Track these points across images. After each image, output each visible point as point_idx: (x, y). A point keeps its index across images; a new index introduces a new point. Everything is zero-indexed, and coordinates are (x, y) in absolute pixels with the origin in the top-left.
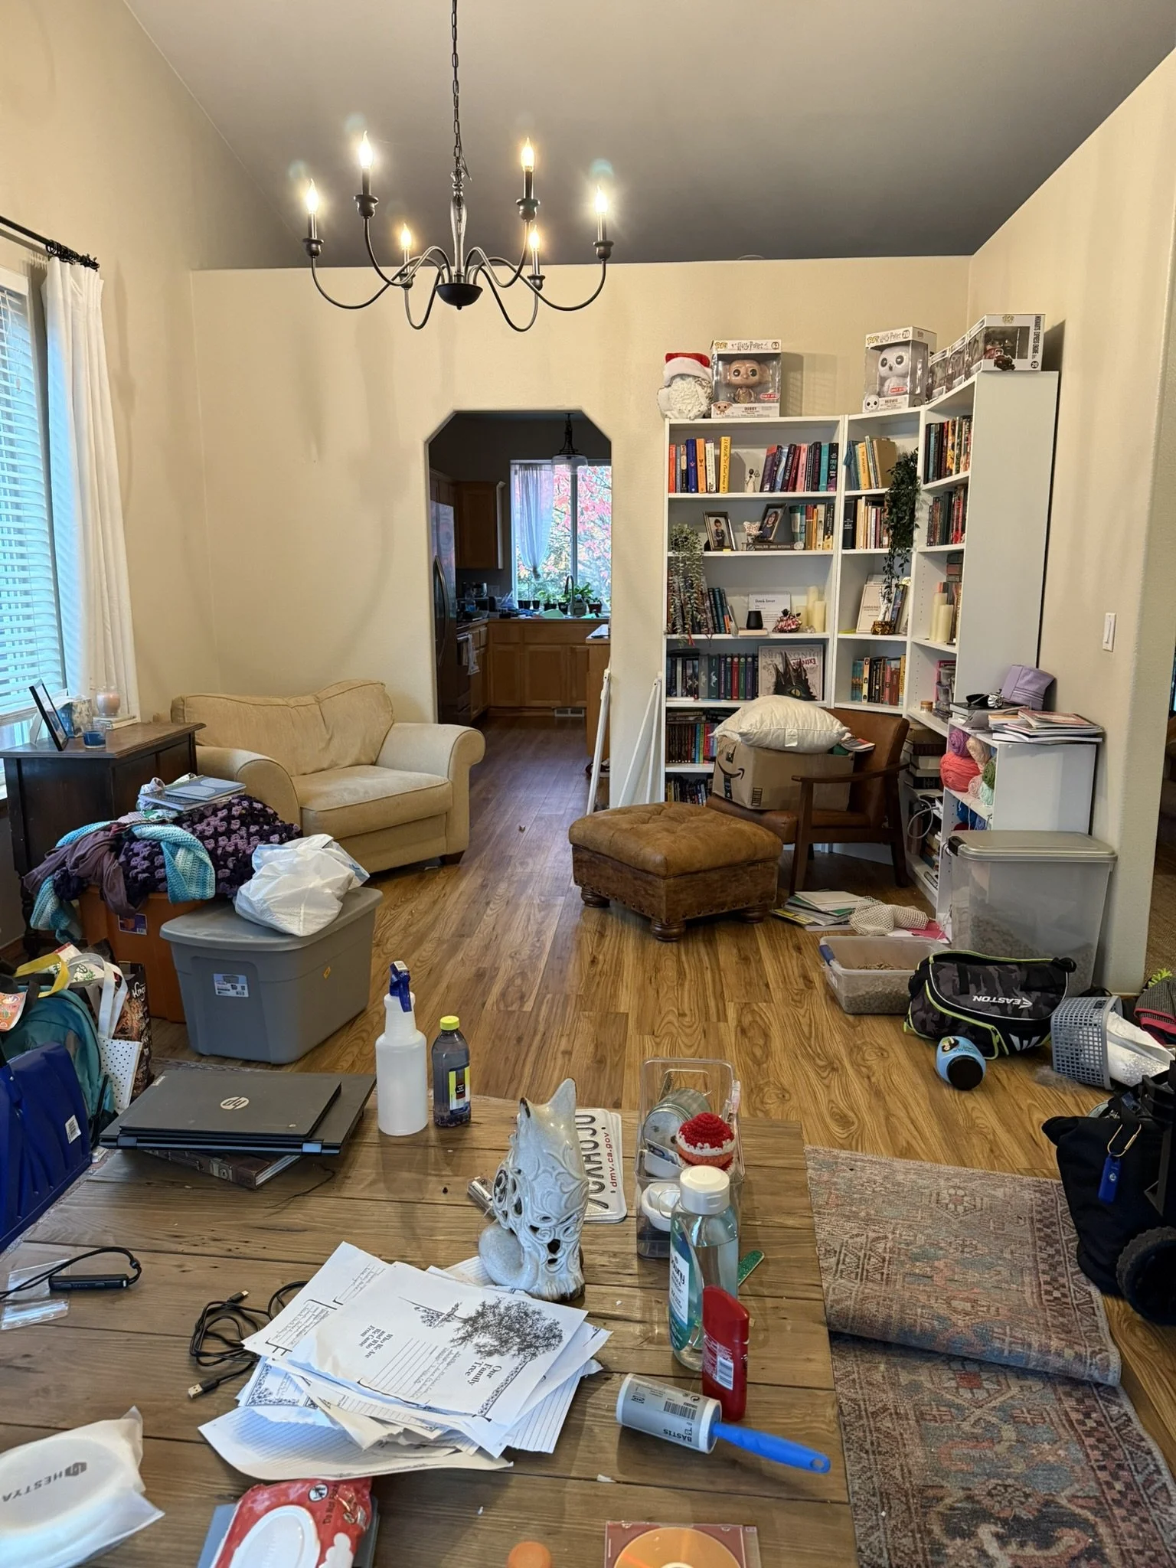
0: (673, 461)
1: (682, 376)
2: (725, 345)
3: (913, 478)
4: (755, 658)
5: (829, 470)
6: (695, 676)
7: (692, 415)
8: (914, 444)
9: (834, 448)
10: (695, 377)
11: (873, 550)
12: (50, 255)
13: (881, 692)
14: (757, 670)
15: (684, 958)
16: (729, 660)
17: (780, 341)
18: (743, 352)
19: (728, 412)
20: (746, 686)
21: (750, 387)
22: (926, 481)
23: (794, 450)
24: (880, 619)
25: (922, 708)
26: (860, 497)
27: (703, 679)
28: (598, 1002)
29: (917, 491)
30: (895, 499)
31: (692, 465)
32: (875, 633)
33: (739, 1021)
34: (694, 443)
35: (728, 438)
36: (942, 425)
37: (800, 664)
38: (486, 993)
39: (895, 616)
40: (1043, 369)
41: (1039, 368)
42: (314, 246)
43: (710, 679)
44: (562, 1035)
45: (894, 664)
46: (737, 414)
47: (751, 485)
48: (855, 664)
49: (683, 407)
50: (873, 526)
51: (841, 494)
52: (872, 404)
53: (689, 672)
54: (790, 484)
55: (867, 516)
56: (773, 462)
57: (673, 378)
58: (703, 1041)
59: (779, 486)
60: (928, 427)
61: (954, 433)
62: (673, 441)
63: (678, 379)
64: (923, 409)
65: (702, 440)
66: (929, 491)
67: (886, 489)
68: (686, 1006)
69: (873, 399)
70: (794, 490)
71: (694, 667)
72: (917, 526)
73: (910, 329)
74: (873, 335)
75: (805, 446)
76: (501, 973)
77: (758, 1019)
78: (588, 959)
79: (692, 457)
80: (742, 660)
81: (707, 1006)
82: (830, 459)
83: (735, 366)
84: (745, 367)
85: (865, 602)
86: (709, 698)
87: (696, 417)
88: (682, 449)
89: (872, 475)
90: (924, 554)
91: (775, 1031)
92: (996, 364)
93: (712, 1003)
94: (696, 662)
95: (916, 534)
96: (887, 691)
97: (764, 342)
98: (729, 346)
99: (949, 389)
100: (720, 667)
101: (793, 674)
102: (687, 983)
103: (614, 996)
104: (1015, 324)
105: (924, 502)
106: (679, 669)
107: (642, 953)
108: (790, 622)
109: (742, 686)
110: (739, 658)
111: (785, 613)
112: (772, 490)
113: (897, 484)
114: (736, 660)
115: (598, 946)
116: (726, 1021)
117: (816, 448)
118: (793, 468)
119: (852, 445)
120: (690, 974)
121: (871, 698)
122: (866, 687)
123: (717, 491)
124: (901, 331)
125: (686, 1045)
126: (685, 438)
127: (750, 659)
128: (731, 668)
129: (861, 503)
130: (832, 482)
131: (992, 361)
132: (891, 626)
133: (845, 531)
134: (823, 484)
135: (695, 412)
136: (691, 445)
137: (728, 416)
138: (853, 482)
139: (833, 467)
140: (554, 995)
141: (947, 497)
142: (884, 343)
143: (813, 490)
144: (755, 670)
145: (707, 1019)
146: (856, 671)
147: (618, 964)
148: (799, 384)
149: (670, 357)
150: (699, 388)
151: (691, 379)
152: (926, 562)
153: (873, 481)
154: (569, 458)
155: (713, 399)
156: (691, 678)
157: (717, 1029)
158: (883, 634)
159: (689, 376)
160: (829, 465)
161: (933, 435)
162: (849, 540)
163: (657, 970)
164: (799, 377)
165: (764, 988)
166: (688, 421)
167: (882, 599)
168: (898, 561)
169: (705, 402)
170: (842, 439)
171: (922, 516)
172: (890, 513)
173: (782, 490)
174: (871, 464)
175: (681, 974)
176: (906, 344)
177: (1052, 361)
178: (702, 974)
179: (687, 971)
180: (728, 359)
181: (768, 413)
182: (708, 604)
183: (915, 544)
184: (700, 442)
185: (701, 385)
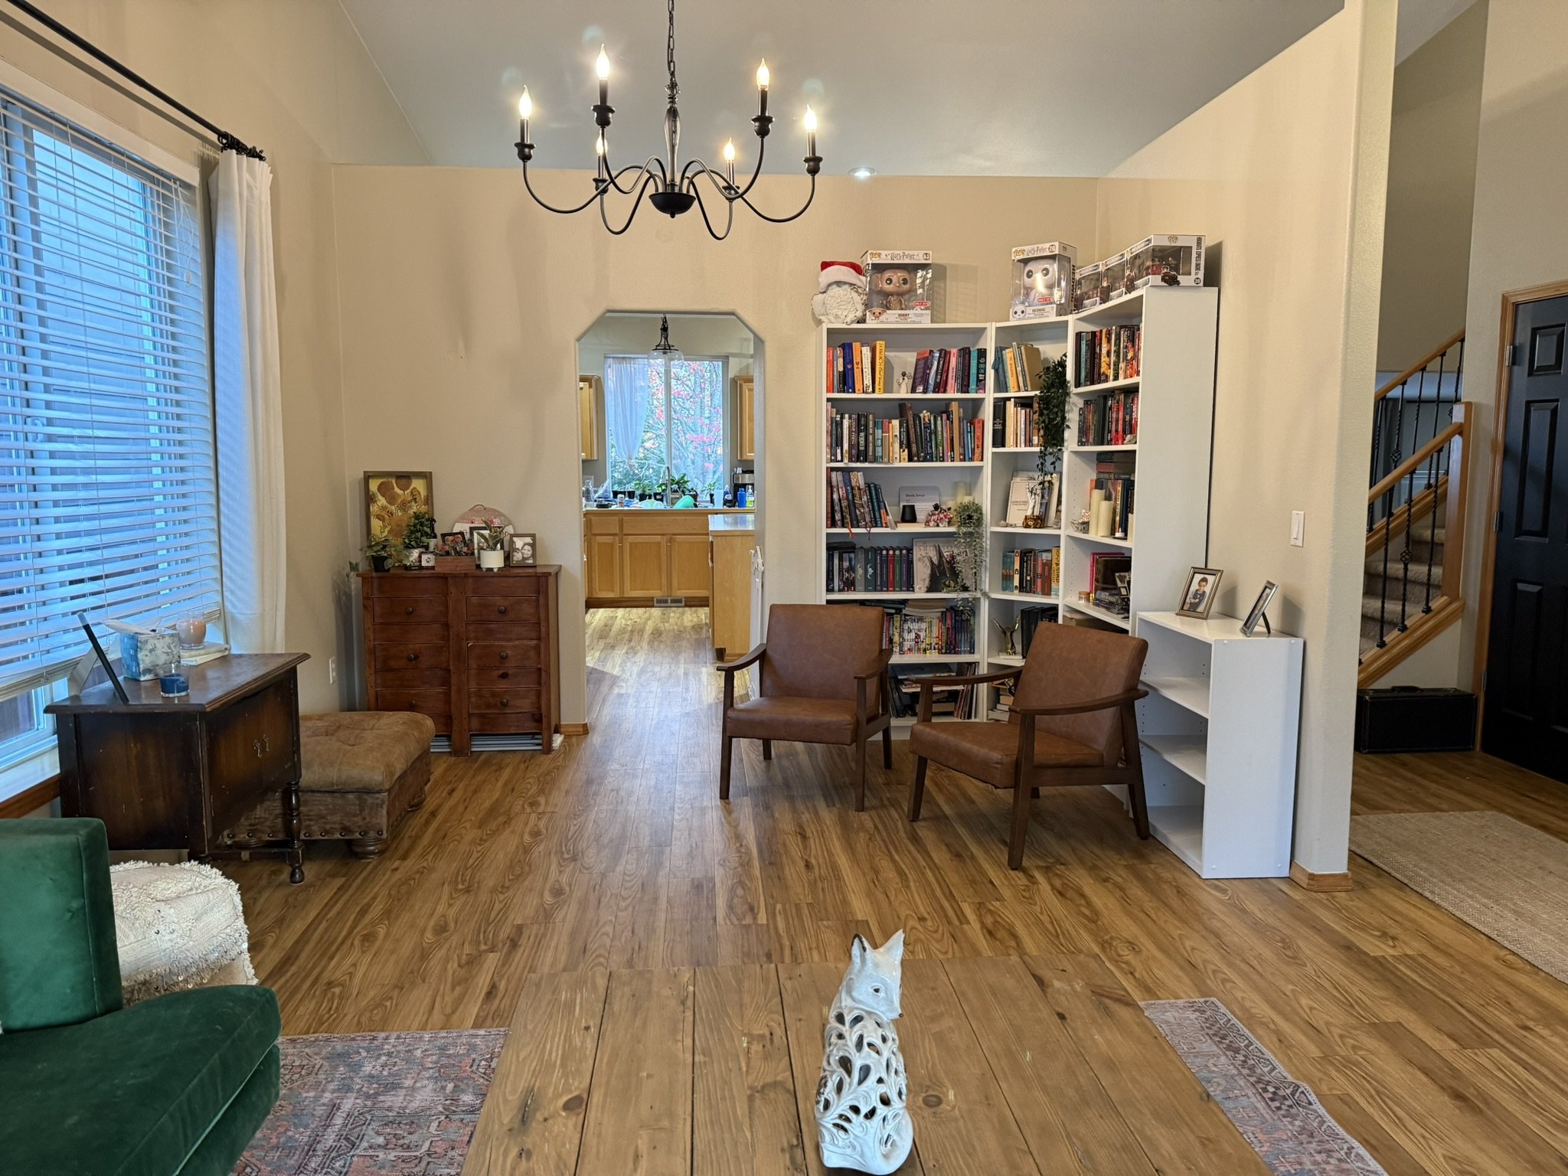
0: (831, 363)
1: (839, 283)
2: (879, 255)
3: (1063, 383)
4: (910, 550)
5: (978, 373)
6: (851, 569)
7: (848, 320)
8: (1063, 351)
9: (982, 353)
10: (851, 284)
11: (1023, 449)
12: (225, 148)
13: (1033, 582)
14: (912, 562)
15: (897, 858)
16: (884, 552)
17: (930, 252)
18: (896, 261)
19: (883, 318)
20: (901, 579)
21: (901, 294)
22: (1078, 384)
23: (945, 355)
24: (1029, 513)
25: (1080, 598)
26: (1009, 399)
27: (860, 571)
28: (831, 910)
29: (1068, 394)
30: (1045, 401)
31: (849, 367)
32: (1027, 526)
33: (982, 923)
34: (850, 346)
35: (883, 343)
36: (1094, 334)
37: (953, 557)
38: (712, 907)
39: (1043, 510)
40: (1205, 285)
41: (1202, 284)
42: (527, 150)
43: (866, 572)
44: (811, 949)
45: (1045, 556)
46: (891, 320)
47: (904, 386)
48: (1005, 556)
49: (839, 313)
50: (1023, 426)
51: (990, 396)
52: (1019, 313)
53: (846, 564)
54: (941, 387)
55: (1016, 417)
56: (923, 364)
57: (830, 285)
58: (955, 946)
59: (931, 387)
60: (1079, 336)
61: (1109, 341)
62: (830, 345)
63: (834, 286)
64: (1071, 318)
65: (858, 344)
66: (1078, 394)
67: (1038, 393)
68: (922, 909)
69: (1019, 308)
70: (945, 391)
71: (850, 560)
72: (1068, 427)
73: (1057, 244)
74: (1019, 249)
75: (954, 351)
76: (718, 885)
77: (999, 920)
78: (802, 864)
79: (848, 359)
80: (897, 552)
81: (942, 907)
82: (979, 363)
83: (887, 274)
84: (897, 276)
85: (1013, 497)
86: (866, 590)
87: (852, 322)
88: (839, 351)
89: (1021, 379)
90: (1076, 453)
91: (1021, 930)
92: (1163, 279)
93: (946, 904)
94: (852, 555)
95: (1067, 434)
96: (1039, 581)
97: (916, 253)
98: (883, 256)
99: (1104, 301)
100: (876, 560)
101: (946, 565)
102: (912, 884)
103: (845, 902)
104: (1179, 244)
105: (1074, 404)
106: (836, 562)
107: (853, 854)
108: (942, 516)
109: (897, 578)
110: (894, 551)
111: (936, 507)
112: (925, 391)
113: (1048, 387)
114: (891, 552)
115: (805, 849)
116: (968, 923)
117: (965, 353)
118: (943, 371)
119: (999, 351)
120: (912, 876)
121: (1022, 588)
122: (1017, 577)
123: (874, 391)
124: (1047, 245)
125: (942, 953)
126: (842, 343)
127: (904, 552)
128: (887, 561)
129: (1010, 405)
130: (981, 384)
131: (1159, 277)
132: (1040, 521)
133: (994, 431)
134: (973, 386)
135: (851, 317)
136: (847, 349)
137: (883, 322)
138: (1001, 385)
139: (981, 370)
140: (784, 905)
141: (1102, 400)
142: (1031, 256)
143: (962, 392)
144: (910, 563)
145: (949, 923)
146: (1007, 562)
147: (835, 868)
148: (942, 292)
149: (825, 265)
150: (855, 295)
151: (847, 286)
152: (1077, 460)
153: (1021, 384)
154: (665, 353)
155: (867, 305)
156: (848, 571)
157: (965, 934)
158: (1035, 527)
159: (845, 283)
160: (978, 369)
161: (1084, 343)
162: (999, 439)
163: (876, 872)
164: (942, 285)
165: (990, 886)
166: (844, 326)
167: (1029, 494)
168: (1049, 459)
169: (861, 308)
170: (990, 344)
171: (1073, 417)
172: (1041, 414)
173: (934, 392)
174: (1019, 369)
175: (901, 874)
176: (1052, 257)
177: (1212, 277)
178: (923, 874)
179: (907, 871)
180: (879, 268)
181: (919, 318)
182: (865, 498)
183: (1065, 444)
184: (856, 346)
185: (857, 292)
